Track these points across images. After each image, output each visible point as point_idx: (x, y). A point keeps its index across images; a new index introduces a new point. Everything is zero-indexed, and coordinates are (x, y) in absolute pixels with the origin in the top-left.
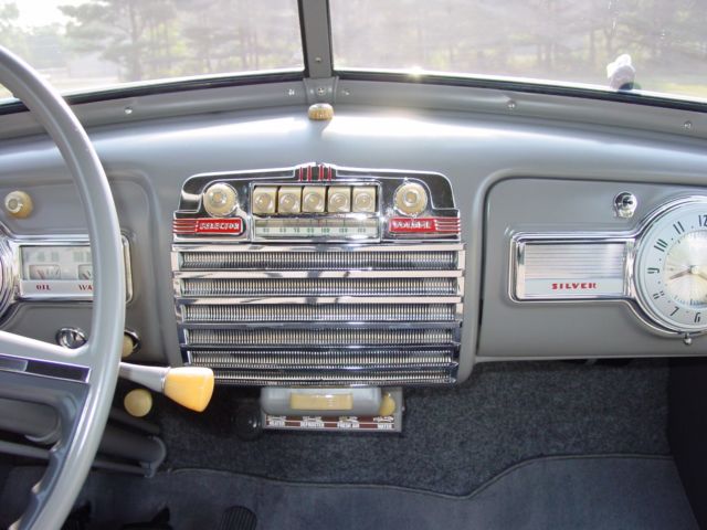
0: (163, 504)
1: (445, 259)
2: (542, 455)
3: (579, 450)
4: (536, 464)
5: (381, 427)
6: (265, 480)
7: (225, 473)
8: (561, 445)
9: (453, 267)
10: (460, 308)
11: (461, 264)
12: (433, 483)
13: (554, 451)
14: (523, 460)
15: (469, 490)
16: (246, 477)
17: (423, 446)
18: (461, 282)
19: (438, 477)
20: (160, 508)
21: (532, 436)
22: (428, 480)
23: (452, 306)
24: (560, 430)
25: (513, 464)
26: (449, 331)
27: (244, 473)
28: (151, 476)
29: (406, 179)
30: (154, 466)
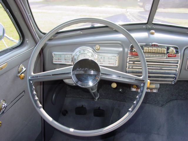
0: (99, 106)
1: (177, 62)
2: (177, 99)
3: (184, 99)
4: (175, 101)
5: (154, 91)
6: (121, 102)
7: (111, 100)
8: (181, 97)
9: (177, 63)
10: (178, 70)
11: (179, 63)
12: (155, 104)
13: (179, 99)
14: (173, 100)
15: (162, 106)
16: (116, 101)
17: (154, 96)
18: (179, 66)
19: (156, 103)
20: (98, 107)
21: (175, 95)
22: (155, 103)
23: (176, 70)
24: (181, 94)
25: (171, 101)
26: (175, 74)
27: (116, 100)
28: (96, 100)
29: (171, 47)
30: (97, 98)
